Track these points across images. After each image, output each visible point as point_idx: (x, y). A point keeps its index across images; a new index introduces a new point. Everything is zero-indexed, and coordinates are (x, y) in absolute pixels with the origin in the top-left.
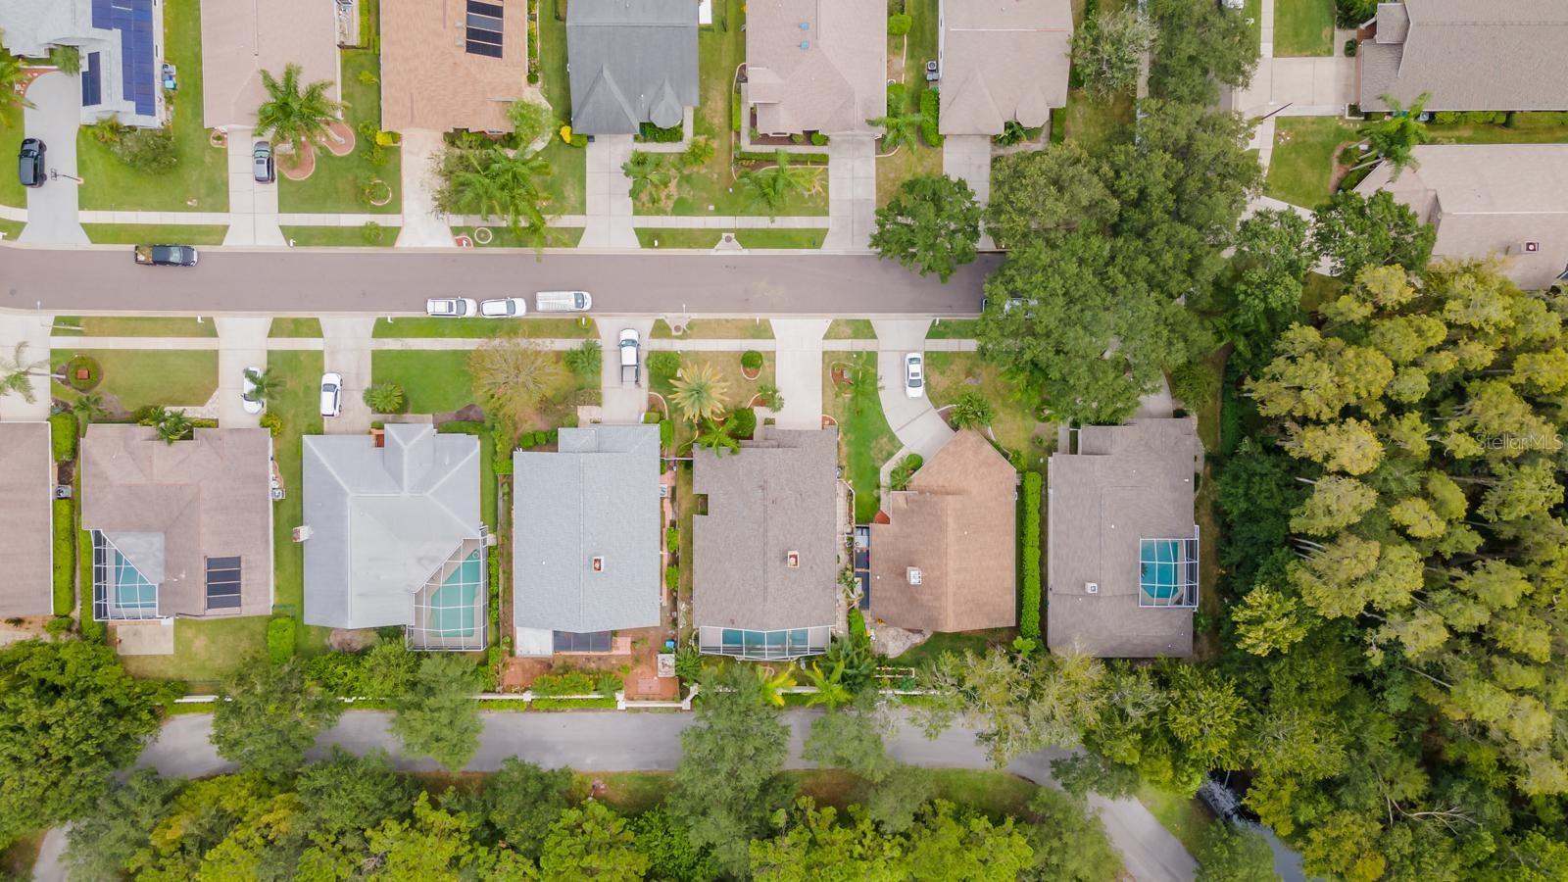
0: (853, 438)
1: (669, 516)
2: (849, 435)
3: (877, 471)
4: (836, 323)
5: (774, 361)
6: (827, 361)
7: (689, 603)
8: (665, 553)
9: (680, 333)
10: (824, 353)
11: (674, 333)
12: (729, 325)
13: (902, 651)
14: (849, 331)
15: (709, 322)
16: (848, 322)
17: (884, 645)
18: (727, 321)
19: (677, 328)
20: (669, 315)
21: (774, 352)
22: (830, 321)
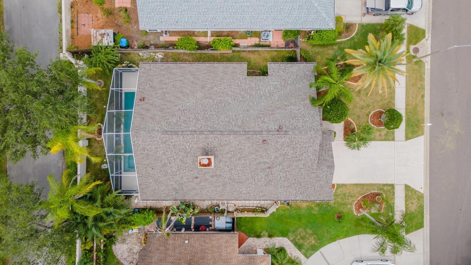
0: (315, 213)
1: (243, 43)
2: (317, 209)
3: (284, 234)
4: (420, 197)
5: (385, 140)
6: (385, 188)
7: (162, 60)
8: (209, 39)
9: (412, 53)
10: (392, 186)
11: (412, 47)
12: (419, 98)
13: (119, 257)
14: (413, 208)
15: (422, 79)
16: (421, 207)
17: (124, 241)
18: (423, 96)
19: (416, 50)
20: (429, 42)
21: (393, 140)
22: (422, 191)
